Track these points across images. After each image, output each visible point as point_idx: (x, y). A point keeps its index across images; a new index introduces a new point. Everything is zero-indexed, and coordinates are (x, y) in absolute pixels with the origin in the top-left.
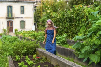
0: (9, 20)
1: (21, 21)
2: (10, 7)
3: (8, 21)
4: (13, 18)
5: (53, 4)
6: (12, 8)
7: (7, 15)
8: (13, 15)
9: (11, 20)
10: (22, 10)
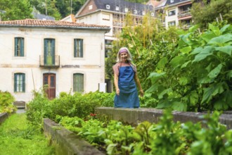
0: (47, 71)
1: (74, 74)
2: (49, 41)
3: (44, 74)
4: (57, 67)
5: (151, 35)
6: (54, 45)
7: (43, 59)
8: (57, 59)
9: (52, 71)
10: (79, 50)
